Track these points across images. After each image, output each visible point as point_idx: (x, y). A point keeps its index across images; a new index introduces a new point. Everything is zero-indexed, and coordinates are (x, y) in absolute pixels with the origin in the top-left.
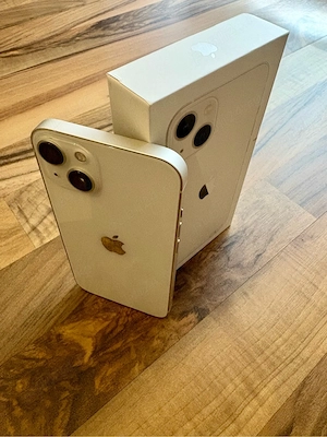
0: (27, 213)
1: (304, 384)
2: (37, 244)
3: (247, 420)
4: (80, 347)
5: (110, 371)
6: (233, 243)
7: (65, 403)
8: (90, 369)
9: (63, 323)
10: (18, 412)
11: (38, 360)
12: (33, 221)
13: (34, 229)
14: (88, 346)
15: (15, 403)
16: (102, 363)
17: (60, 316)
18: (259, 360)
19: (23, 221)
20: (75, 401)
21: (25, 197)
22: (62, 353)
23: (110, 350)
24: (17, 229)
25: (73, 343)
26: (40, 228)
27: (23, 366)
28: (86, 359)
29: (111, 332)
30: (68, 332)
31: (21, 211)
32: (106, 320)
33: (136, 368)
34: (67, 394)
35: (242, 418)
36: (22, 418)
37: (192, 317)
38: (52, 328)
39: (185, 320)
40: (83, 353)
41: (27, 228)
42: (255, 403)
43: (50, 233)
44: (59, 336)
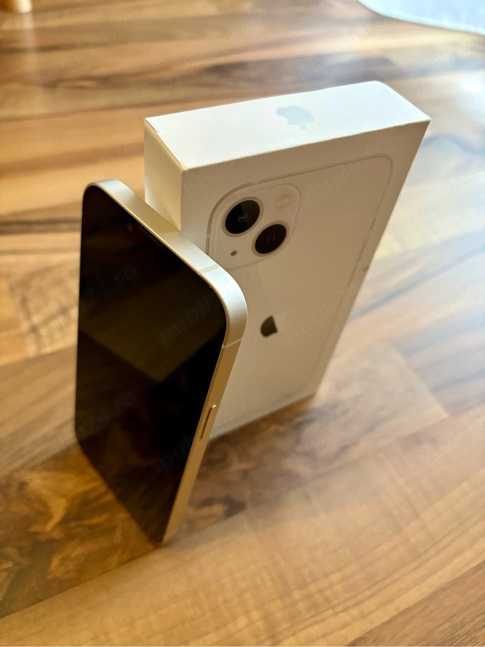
0: (31, 305)
2: (31, 350)
4: (45, 505)
5: (77, 551)
8: (51, 541)
9: (33, 468)
12: (36, 319)
13: (34, 329)
14: (59, 509)
16: (70, 537)
17: (33, 459)
19: (21, 315)
20: (18, 578)
21: (36, 283)
22: (21, 509)
23: (87, 522)
25: (39, 500)
26: (43, 331)
28: (50, 526)
29: (98, 498)
30: (37, 482)
31: (24, 302)
33: (115, 559)
34: (9, 565)
37: (218, 509)
38: (17, 470)
39: (206, 511)
40: (48, 517)
41: (25, 326)
43: (53, 342)
44: (23, 485)
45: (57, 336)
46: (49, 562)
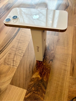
0: (9, 64)
1: (71, 60)
2: (16, 68)
3: (68, 69)
4: (38, 77)
5: (45, 77)
6: (49, 47)
7: (42, 86)
8: (42, 79)
9: (32, 76)
10: (36, 92)
11: (33, 84)
12: (12, 64)
13: (13, 65)
14: (39, 76)
15: (34, 92)
16: (43, 77)
17: (31, 75)
18: (64, 61)
19: (10, 66)
20: (43, 84)
21: (6, 61)
22: (36, 80)
23: (43, 74)
24: (10, 68)
25: (36, 78)
26: (14, 65)
27: (31, 86)
28: (40, 78)
29: (41, 72)
30: (34, 76)
31: (8, 64)
32: (38, 71)
33: (49, 74)
34: (41, 84)
35: (67, 70)
36: (37, 93)
37: (51, 62)
38: (31, 78)
39: (50, 63)
41: (12, 66)
42: (67, 67)
43: (17, 65)
44: (33, 78)
45: (16, 64)
46: (44, 80)
